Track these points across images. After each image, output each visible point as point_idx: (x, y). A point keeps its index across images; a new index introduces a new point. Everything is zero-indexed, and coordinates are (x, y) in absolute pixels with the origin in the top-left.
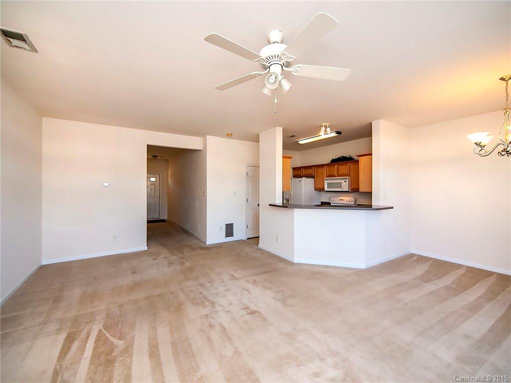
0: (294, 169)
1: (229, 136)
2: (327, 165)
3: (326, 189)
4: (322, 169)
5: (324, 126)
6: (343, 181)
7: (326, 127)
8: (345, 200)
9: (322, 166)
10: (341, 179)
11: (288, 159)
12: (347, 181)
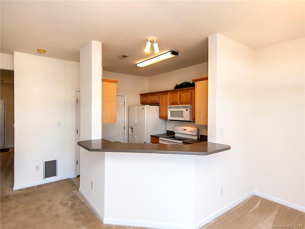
0: (142, 95)
1: (41, 52)
2: (171, 91)
3: (169, 118)
4: (166, 95)
5: (150, 41)
6: (184, 110)
7: (152, 42)
8: (188, 131)
9: (166, 92)
10: (184, 107)
11: (113, 84)
12: (189, 109)
